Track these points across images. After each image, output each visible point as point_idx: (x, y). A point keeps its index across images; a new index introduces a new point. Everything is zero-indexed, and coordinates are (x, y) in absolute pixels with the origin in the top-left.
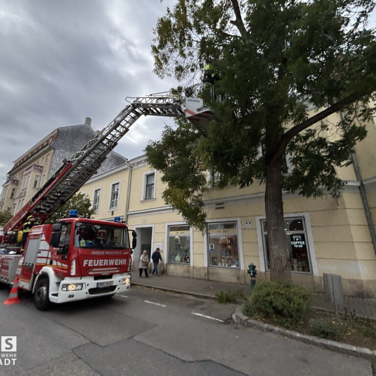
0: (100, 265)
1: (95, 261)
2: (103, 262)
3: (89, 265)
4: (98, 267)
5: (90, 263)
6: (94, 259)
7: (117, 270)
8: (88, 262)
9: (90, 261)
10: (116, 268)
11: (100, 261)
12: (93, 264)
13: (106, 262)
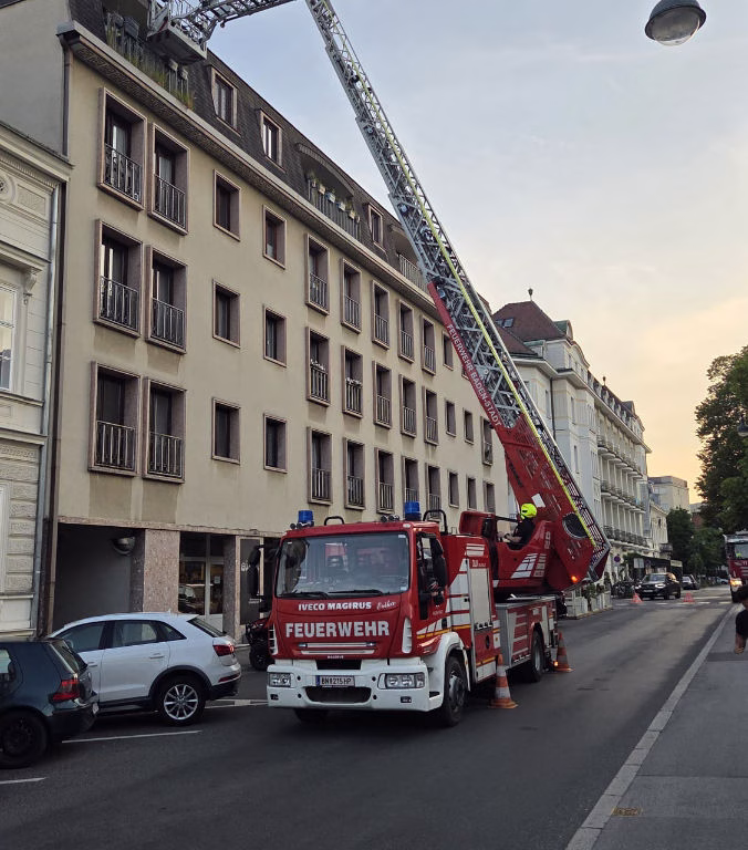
0: (318, 635)
1: (306, 625)
2: (325, 628)
3: (297, 635)
4: (316, 639)
5: (297, 630)
6: (304, 623)
7: (368, 648)
8: (293, 628)
9: (297, 625)
10: (364, 645)
11: (318, 625)
12: (303, 632)
13: (331, 628)
